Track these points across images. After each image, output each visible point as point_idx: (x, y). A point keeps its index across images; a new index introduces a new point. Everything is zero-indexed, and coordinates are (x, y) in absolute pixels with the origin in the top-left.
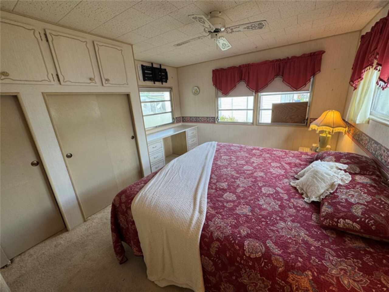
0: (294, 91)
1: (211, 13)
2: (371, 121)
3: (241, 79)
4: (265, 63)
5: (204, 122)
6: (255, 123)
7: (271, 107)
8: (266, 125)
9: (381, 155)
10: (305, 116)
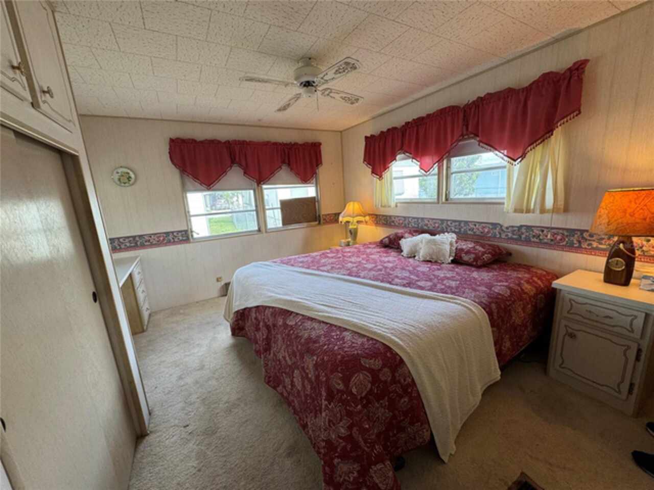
0: (304, 184)
1: (310, 59)
2: (399, 205)
3: (233, 162)
4: (267, 144)
5: (159, 244)
6: (263, 229)
7: (279, 206)
8: (276, 231)
9: (426, 225)
10: (316, 212)
